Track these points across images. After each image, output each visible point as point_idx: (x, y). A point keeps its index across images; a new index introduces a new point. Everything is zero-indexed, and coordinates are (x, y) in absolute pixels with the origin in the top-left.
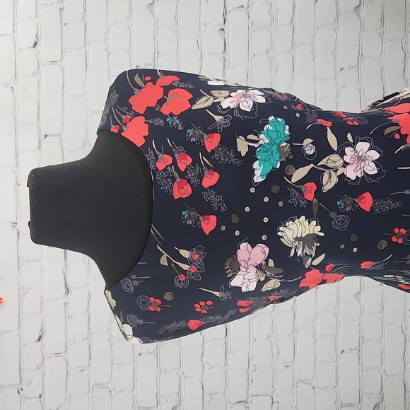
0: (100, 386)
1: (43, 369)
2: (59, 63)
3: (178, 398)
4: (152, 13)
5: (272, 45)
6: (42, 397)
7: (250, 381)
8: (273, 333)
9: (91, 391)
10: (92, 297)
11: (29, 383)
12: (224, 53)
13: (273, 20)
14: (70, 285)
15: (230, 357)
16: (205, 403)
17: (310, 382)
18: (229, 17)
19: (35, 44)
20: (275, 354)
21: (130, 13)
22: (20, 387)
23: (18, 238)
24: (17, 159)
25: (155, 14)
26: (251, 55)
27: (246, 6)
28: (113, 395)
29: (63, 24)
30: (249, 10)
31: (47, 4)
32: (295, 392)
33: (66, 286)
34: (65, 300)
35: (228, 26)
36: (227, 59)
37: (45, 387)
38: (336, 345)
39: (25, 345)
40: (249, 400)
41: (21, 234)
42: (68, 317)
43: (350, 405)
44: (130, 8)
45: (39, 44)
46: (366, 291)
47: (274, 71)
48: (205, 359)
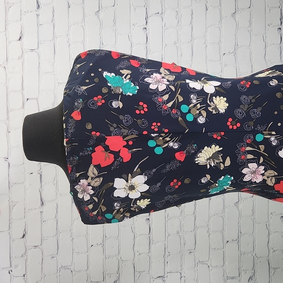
0: (65, 268)
1: (26, 257)
2: (36, 50)
3: (118, 275)
4: (98, 17)
5: (178, 38)
6: (25, 276)
7: (166, 263)
8: (181, 230)
9: (59, 271)
10: (59, 208)
11: (16, 266)
12: (146, 44)
13: (178, 22)
14: (44, 199)
15: (152, 246)
16: (136, 278)
17: (206, 263)
18: (149, 20)
19: (20, 38)
20: (182, 244)
21: (84, 17)
22: (10, 269)
23: (9, 168)
24: (8, 116)
25: (100, 18)
26: (164, 45)
27: (160, 13)
28: (74, 274)
29: (39, 25)
30: (163, 16)
31: (28, 12)
32: (196, 270)
33: (41, 200)
34: (41, 210)
35: (149, 26)
36: (148, 48)
37: (27, 269)
38: (223, 237)
39: (13, 241)
40: (166, 276)
41: (11, 165)
42: (43, 221)
43: (233, 278)
44: (84, 14)
45: (22, 38)
46: (242, 201)
47: (179, 55)
48: (136, 249)
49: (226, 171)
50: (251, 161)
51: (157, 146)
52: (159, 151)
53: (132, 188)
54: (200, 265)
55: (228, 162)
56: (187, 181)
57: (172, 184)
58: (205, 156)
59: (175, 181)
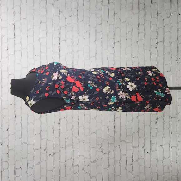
2: (14, 54)
3: (46, 146)
5: (72, 50)
6: (8, 146)
11: (4, 142)
12: (59, 52)
17: (83, 141)
19: (7, 49)
20: (73, 134)
21: (34, 41)
23: (2, 102)
24: (2, 80)
25: (41, 42)
28: (28, 146)
30: (66, 41)
31: (11, 39)
33: (15, 115)
34: (15, 119)
35: (60, 45)
38: (90, 131)
40: (66, 147)
42: (16, 124)
48: (54, 135)
49: (113, 95)
50: (120, 91)
51: (91, 86)
52: (91, 88)
53: (84, 99)
54: (80, 142)
55: (113, 92)
56: (101, 98)
57: (96, 99)
58: (106, 90)
59: (97, 98)
